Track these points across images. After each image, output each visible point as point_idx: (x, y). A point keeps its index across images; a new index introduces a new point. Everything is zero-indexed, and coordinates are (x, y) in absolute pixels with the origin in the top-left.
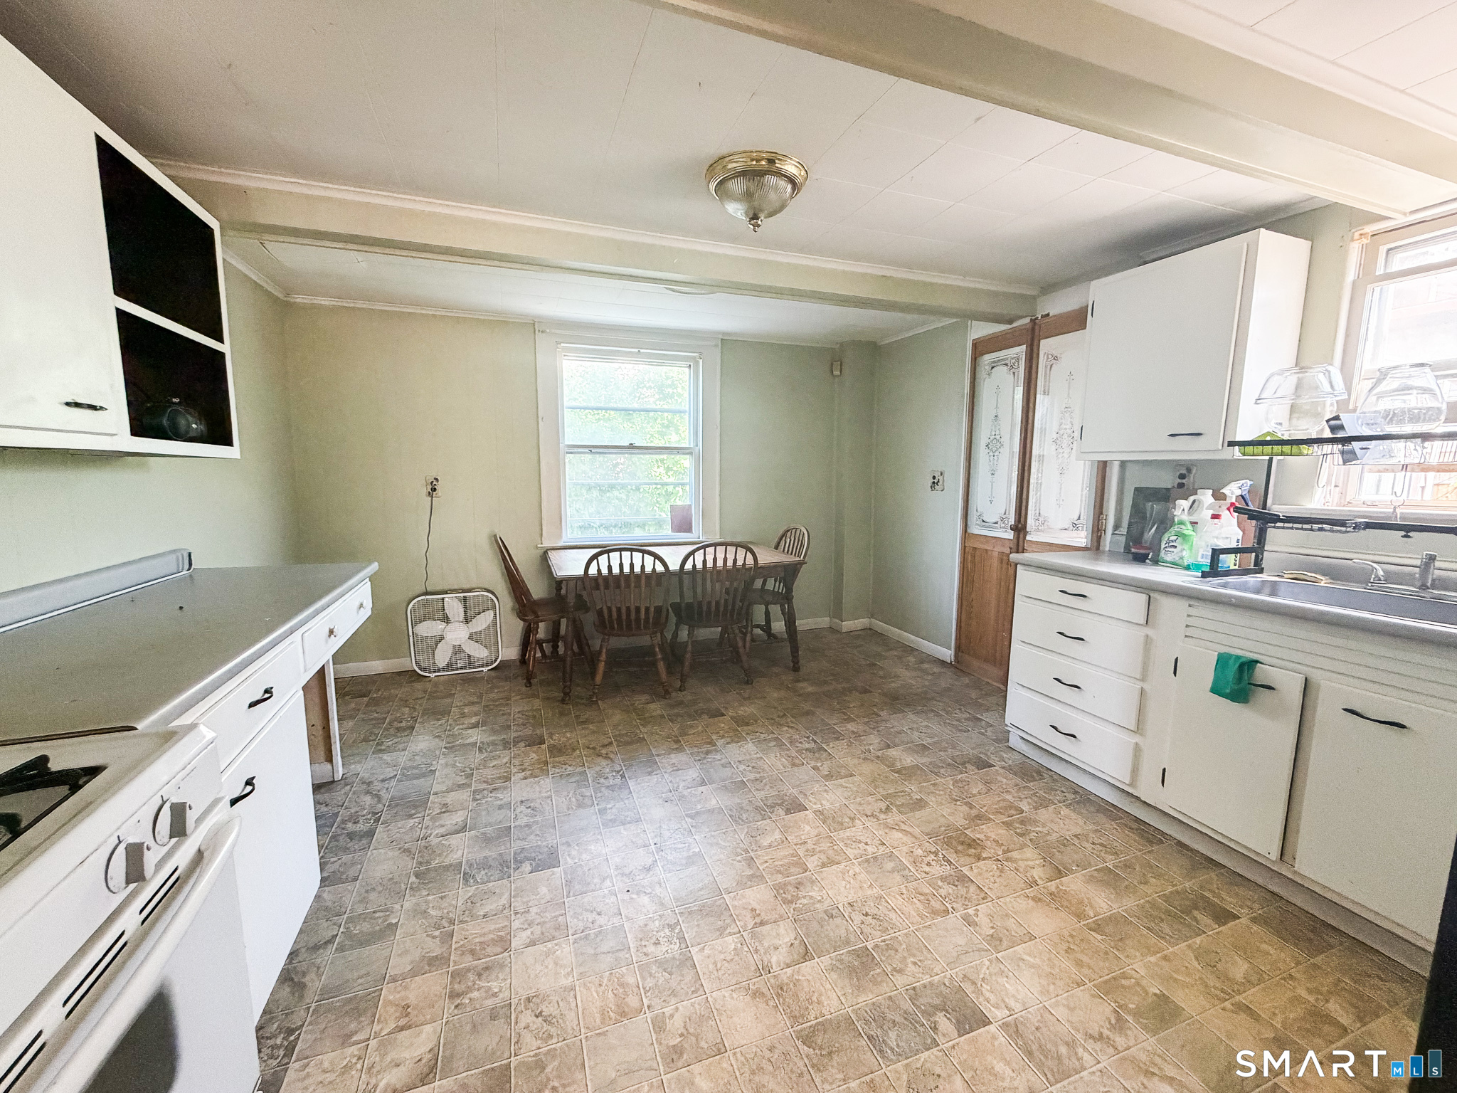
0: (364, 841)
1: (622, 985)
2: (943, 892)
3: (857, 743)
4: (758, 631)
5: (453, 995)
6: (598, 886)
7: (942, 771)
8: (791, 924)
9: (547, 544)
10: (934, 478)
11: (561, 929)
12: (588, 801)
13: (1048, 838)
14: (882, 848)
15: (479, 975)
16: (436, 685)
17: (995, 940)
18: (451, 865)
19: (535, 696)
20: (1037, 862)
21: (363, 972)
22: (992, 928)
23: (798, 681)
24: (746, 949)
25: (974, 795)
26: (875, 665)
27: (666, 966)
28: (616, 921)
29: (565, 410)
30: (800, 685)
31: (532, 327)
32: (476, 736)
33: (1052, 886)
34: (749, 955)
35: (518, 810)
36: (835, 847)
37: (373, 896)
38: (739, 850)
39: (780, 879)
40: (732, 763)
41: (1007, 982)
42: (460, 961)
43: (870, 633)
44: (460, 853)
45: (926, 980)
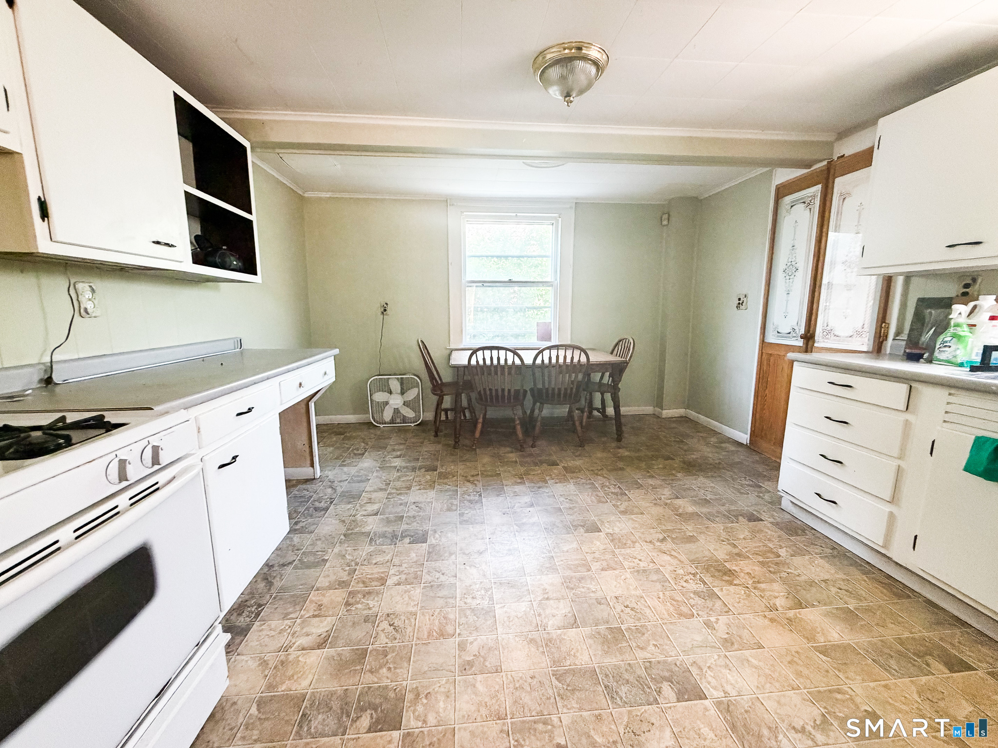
0: (323, 512)
1: (445, 618)
2: (692, 602)
3: (652, 493)
4: (595, 413)
5: (347, 604)
6: (446, 558)
7: (717, 519)
8: (568, 603)
9: (452, 346)
10: (739, 299)
11: (417, 578)
12: (454, 508)
13: (798, 578)
14: (652, 565)
15: (364, 596)
16: (383, 432)
17: (728, 642)
18: (365, 533)
19: (439, 443)
20: (782, 594)
21: (303, 582)
22: (727, 633)
23: (619, 448)
24: (533, 613)
25: (739, 539)
26: (683, 442)
27: (476, 613)
28: (452, 580)
29: (467, 258)
30: (620, 450)
31: (445, 202)
32: (397, 462)
33: (791, 614)
34: (534, 616)
35: (411, 507)
36: (616, 559)
37: (319, 542)
38: (545, 551)
39: (569, 573)
40: (556, 495)
41: (729, 673)
42: (354, 586)
43: (684, 419)
44: (371, 527)
45: (661, 658)
